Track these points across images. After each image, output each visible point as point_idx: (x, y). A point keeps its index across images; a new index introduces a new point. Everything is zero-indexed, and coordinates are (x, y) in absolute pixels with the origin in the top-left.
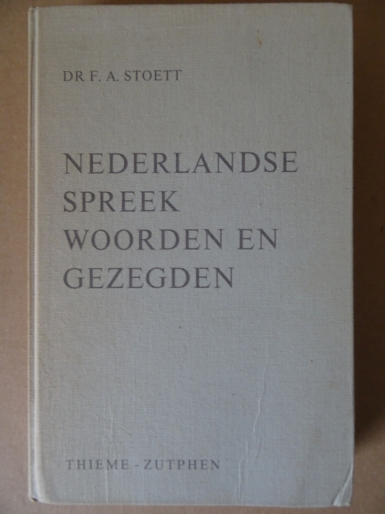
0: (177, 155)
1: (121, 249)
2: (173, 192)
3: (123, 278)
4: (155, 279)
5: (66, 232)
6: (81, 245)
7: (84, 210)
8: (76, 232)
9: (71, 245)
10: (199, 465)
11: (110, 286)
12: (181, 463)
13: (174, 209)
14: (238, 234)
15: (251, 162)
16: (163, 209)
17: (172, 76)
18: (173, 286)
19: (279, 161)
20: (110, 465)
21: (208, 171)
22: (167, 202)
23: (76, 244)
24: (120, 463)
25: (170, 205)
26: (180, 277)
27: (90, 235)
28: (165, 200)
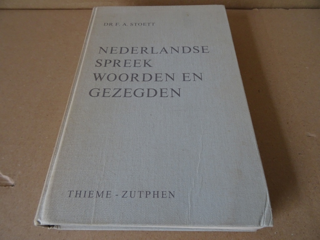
0: (152, 48)
1: (122, 81)
2: (150, 60)
3: (122, 93)
4: (139, 93)
5: (95, 74)
6: (101, 79)
7: (105, 66)
8: (100, 74)
9: (96, 79)
10: (160, 195)
11: (113, 96)
12: (148, 193)
13: (150, 66)
14: (182, 75)
15: (187, 50)
16: (145, 66)
17: (151, 25)
18: (148, 96)
19: (200, 49)
20: (99, 195)
21: (167, 53)
22: (147, 63)
23: (99, 79)
24: (105, 193)
25: (148, 65)
26: (152, 93)
27: (106, 76)
28: (146, 62)
